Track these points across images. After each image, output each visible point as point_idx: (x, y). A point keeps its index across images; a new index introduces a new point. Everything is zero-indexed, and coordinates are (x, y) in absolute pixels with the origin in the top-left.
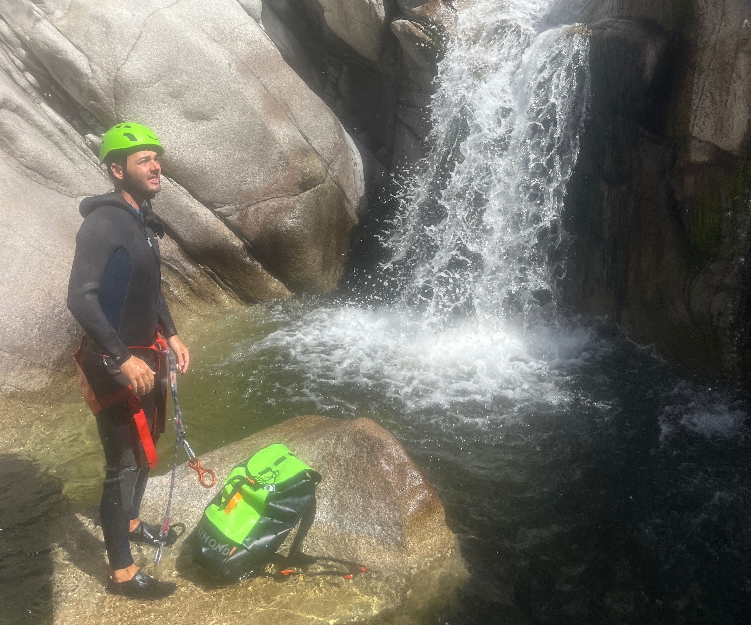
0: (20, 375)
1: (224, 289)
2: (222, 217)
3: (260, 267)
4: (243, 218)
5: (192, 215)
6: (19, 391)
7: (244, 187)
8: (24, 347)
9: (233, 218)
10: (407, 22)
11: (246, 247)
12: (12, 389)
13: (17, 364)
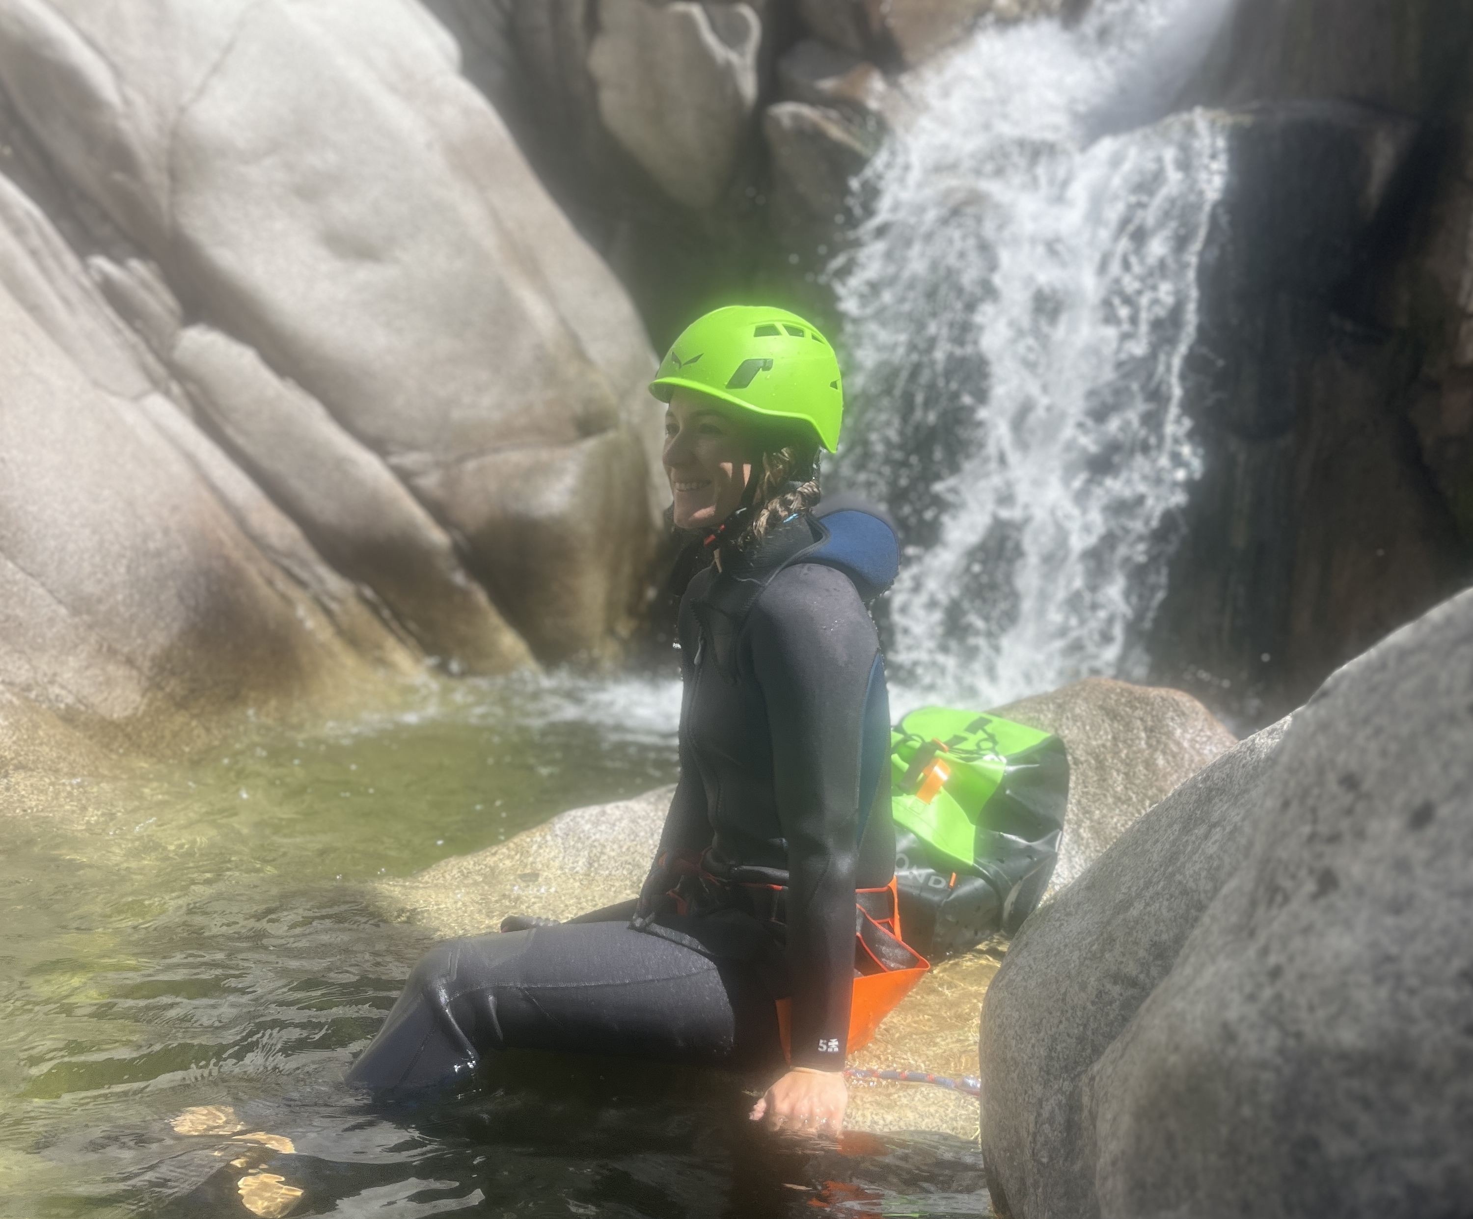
0: (87, 668)
1: (401, 640)
2: (404, 476)
3: (481, 597)
4: (450, 483)
5: (341, 463)
6: (82, 708)
7: (456, 414)
8: (100, 601)
9: (430, 482)
10: (806, 111)
11: (456, 549)
12: (70, 700)
13: (84, 640)
